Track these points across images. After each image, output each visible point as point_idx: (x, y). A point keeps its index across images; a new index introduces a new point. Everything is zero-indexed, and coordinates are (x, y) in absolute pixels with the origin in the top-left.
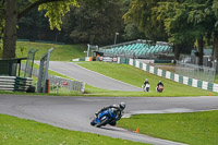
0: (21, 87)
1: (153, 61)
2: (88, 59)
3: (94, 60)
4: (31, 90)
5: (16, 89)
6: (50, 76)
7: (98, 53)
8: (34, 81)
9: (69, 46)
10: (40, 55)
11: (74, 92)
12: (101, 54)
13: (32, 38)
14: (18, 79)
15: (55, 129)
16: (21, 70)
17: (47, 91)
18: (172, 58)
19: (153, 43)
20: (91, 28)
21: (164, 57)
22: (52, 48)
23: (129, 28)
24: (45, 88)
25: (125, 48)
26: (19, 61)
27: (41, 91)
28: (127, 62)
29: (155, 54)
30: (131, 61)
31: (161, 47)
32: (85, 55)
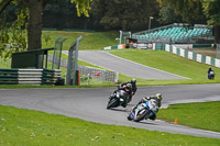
0: (49, 80)
1: (191, 46)
2: (120, 46)
3: (127, 47)
4: (60, 82)
5: (44, 82)
6: (80, 67)
7: (131, 40)
8: (63, 73)
9: (100, 34)
10: (68, 44)
11: (107, 83)
12: (135, 41)
13: (59, 27)
14: (45, 72)
15: (86, 124)
16: (49, 61)
17: (77, 83)
18: (212, 42)
19: (191, 27)
20: (122, 12)
21: (203, 41)
22: (80, 36)
23: (164, 11)
24: (75, 80)
25: (160, 33)
26: (46, 52)
27: (71, 83)
28: (163, 48)
29: (193, 38)
30: (167, 47)
31: (199, 31)
32: (117, 42)
